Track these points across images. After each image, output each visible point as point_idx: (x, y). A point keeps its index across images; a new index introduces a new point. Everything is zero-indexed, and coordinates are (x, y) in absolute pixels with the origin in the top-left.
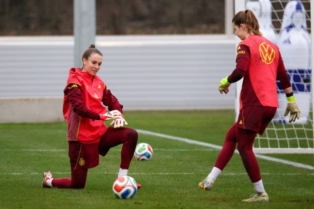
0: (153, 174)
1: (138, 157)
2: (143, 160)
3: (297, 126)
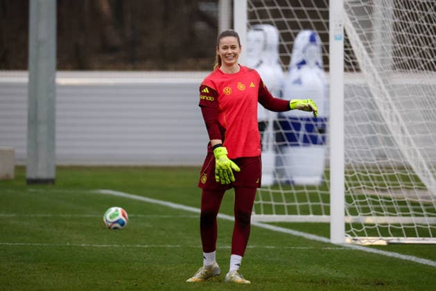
0: (128, 246)
1: (109, 224)
2: (115, 228)
3: (309, 187)
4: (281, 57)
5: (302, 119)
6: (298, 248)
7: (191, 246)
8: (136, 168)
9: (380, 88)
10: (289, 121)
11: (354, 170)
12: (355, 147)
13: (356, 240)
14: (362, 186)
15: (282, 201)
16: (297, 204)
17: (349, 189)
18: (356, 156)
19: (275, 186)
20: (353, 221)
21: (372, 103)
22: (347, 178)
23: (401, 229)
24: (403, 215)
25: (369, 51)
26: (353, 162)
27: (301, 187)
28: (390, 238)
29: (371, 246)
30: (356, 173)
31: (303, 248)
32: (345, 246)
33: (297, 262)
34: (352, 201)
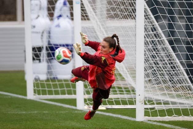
3: (65, 80)
4: (49, 13)
6: (60, 112)
7: (4, 113)
9: (100, 28)
10: (54, 46)
13: (90, 107)
16: (59, 89)
19: (48, 80)
20: (88, 97)
21: (96, 36)
23: (113, 101)
24: (114, 94)
25: (94, 9)
27: (61, 81)
28: (107, 106)
31: (62, 112)
32: (84, 110)
33: (60, 119)
34: (87, 87)
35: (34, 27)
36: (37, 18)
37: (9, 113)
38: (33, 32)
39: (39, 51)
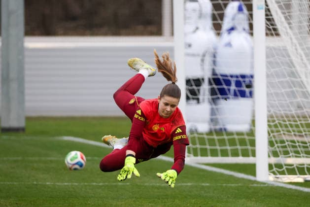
0: (86, 184)
1: (70, 166)
2: (75, 169)
3: (238, 134)
4: (214, 24)
5: (232, 76)
6: (229, 185)
7: (139, 184)
8: (94, 118)
9: (296, 49)
10: (221, 78)
11: (275, 119)
12: (276, 100)
13: (278, 178)
14: (282, 132)
15: (215, 145)
16: (229, 148)
17: (272, 135)
18: (277, 107)
19: (210, 133)
20: (276, 162)
21: (288, 61)
22: (269, 126)
25: (286, 18)
26: (275, 113)
27: (231, 134)
28: (306, 176)
29: (291, 183)
30: (277, 122)
31: (233, 185)
32: (269, 183)
33: (228, 197)
34: (274, 145)
35: (190, 46)
36: (194, 32)
37: (146, 184)
38: (188, 55)
39: (196, 86)
